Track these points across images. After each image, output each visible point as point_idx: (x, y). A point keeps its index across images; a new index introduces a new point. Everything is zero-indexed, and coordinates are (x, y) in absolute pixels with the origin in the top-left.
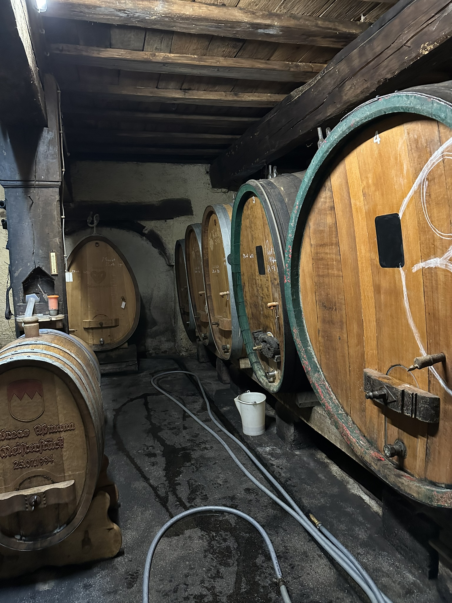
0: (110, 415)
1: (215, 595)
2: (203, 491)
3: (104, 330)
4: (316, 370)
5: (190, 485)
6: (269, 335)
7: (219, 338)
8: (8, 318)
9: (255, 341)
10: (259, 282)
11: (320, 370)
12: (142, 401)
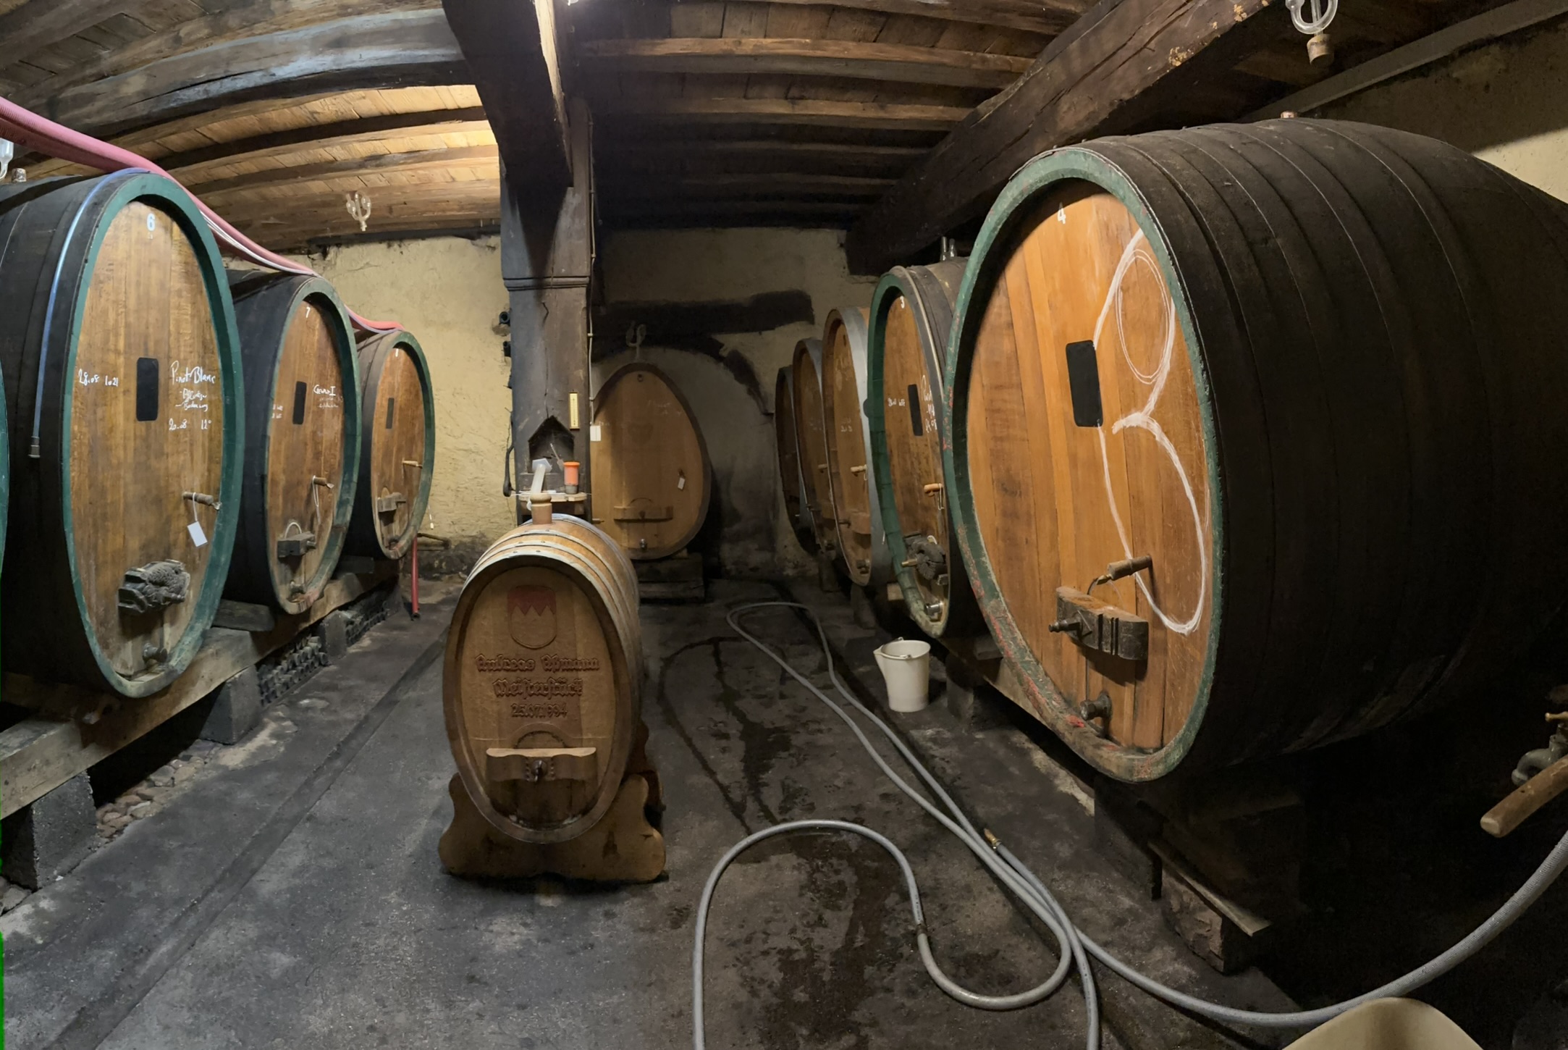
0: (654, 667)
1: (811, 951)
2: (806, 798)
3: (647, 525)
4: (993, 594)
5: (785, 788)
6: (930, 541)
7: (853, 548)
8: (507, 494)
9: (908, 552)
10: (913, 449)
11: (1000, 595)
12: (710, 649)
